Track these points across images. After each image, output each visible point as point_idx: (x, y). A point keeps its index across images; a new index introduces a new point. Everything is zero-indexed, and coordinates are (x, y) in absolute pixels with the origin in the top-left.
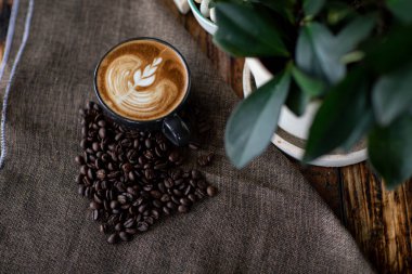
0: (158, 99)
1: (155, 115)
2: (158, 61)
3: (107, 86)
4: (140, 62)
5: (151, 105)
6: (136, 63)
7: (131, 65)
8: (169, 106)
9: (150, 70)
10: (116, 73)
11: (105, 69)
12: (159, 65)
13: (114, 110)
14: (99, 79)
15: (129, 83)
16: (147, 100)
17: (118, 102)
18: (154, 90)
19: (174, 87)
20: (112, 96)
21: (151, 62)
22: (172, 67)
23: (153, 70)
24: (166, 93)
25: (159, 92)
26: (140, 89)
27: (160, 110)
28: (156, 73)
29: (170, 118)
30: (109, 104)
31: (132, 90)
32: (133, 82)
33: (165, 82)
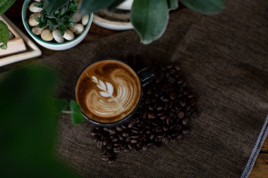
0: (125, 82)
1: (137, 86)
2: (95, 79)
3: (109, 116)
4: (94, 91)
5: (129, 87)
7: (95, 98)
8: (132, 76)
9: (102, 85)
10: (99, 109)
11: (95, 116)
12: (98, 79)
13: (129, 113)
14: (102, 121)
15: (109, 100)
16: (124, 91)
17: (123, 110)
18: (118, 84)
19: (117, 71)
20: (118, 113)
21: (95, 84)
22: (101, 70)
23: (102, 83)
24: (122, 76)
25: (119, 81)
26: (115, 93)
27: (134, 82)
28: (104, 81)
29: (141, 76)
30: (123, 116)
31: (115, 99)
32: (109, 98)
33: (112, 76)
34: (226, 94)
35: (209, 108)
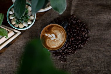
0: (58, 31)
1: (63, 30)
2: (46, 35)
3: (58, 46)
4: (48, 39)
6: (48, 41)
7: (50, 42)
8: (60, 27)
9: (50, 36)
10: (53, 45)
11: (53, 49)
12: (48, 34)
13: (65, 42)
14: (56, 49)
15: (55, 40)
16: (60, 34)
17: (62, 42)
18: (56, 33)
19: (53, 28)
20: (61, 44)
21: (47, 36)
22: (47, 30)
23: (50, 35)
24: (56, 29)
25: (56, 31)
26: (56, 37)
27: (61, 29)
28: (50, 34)
29: (63, 26)
30: (63, 44)
31: (58, 39)
32: (55, 39)
33: (52, 30)
34: (97, 19)
35: (93, 26)
